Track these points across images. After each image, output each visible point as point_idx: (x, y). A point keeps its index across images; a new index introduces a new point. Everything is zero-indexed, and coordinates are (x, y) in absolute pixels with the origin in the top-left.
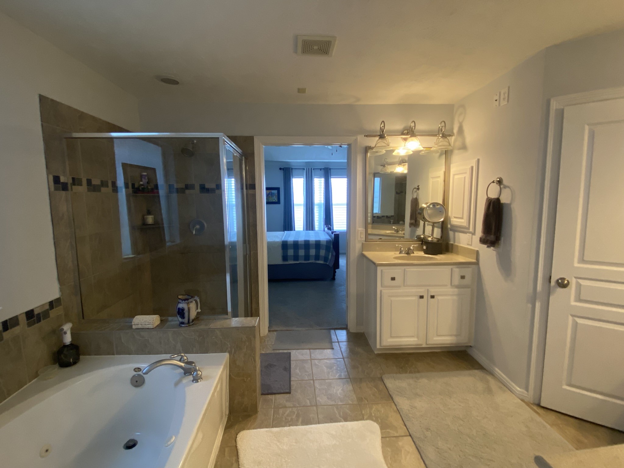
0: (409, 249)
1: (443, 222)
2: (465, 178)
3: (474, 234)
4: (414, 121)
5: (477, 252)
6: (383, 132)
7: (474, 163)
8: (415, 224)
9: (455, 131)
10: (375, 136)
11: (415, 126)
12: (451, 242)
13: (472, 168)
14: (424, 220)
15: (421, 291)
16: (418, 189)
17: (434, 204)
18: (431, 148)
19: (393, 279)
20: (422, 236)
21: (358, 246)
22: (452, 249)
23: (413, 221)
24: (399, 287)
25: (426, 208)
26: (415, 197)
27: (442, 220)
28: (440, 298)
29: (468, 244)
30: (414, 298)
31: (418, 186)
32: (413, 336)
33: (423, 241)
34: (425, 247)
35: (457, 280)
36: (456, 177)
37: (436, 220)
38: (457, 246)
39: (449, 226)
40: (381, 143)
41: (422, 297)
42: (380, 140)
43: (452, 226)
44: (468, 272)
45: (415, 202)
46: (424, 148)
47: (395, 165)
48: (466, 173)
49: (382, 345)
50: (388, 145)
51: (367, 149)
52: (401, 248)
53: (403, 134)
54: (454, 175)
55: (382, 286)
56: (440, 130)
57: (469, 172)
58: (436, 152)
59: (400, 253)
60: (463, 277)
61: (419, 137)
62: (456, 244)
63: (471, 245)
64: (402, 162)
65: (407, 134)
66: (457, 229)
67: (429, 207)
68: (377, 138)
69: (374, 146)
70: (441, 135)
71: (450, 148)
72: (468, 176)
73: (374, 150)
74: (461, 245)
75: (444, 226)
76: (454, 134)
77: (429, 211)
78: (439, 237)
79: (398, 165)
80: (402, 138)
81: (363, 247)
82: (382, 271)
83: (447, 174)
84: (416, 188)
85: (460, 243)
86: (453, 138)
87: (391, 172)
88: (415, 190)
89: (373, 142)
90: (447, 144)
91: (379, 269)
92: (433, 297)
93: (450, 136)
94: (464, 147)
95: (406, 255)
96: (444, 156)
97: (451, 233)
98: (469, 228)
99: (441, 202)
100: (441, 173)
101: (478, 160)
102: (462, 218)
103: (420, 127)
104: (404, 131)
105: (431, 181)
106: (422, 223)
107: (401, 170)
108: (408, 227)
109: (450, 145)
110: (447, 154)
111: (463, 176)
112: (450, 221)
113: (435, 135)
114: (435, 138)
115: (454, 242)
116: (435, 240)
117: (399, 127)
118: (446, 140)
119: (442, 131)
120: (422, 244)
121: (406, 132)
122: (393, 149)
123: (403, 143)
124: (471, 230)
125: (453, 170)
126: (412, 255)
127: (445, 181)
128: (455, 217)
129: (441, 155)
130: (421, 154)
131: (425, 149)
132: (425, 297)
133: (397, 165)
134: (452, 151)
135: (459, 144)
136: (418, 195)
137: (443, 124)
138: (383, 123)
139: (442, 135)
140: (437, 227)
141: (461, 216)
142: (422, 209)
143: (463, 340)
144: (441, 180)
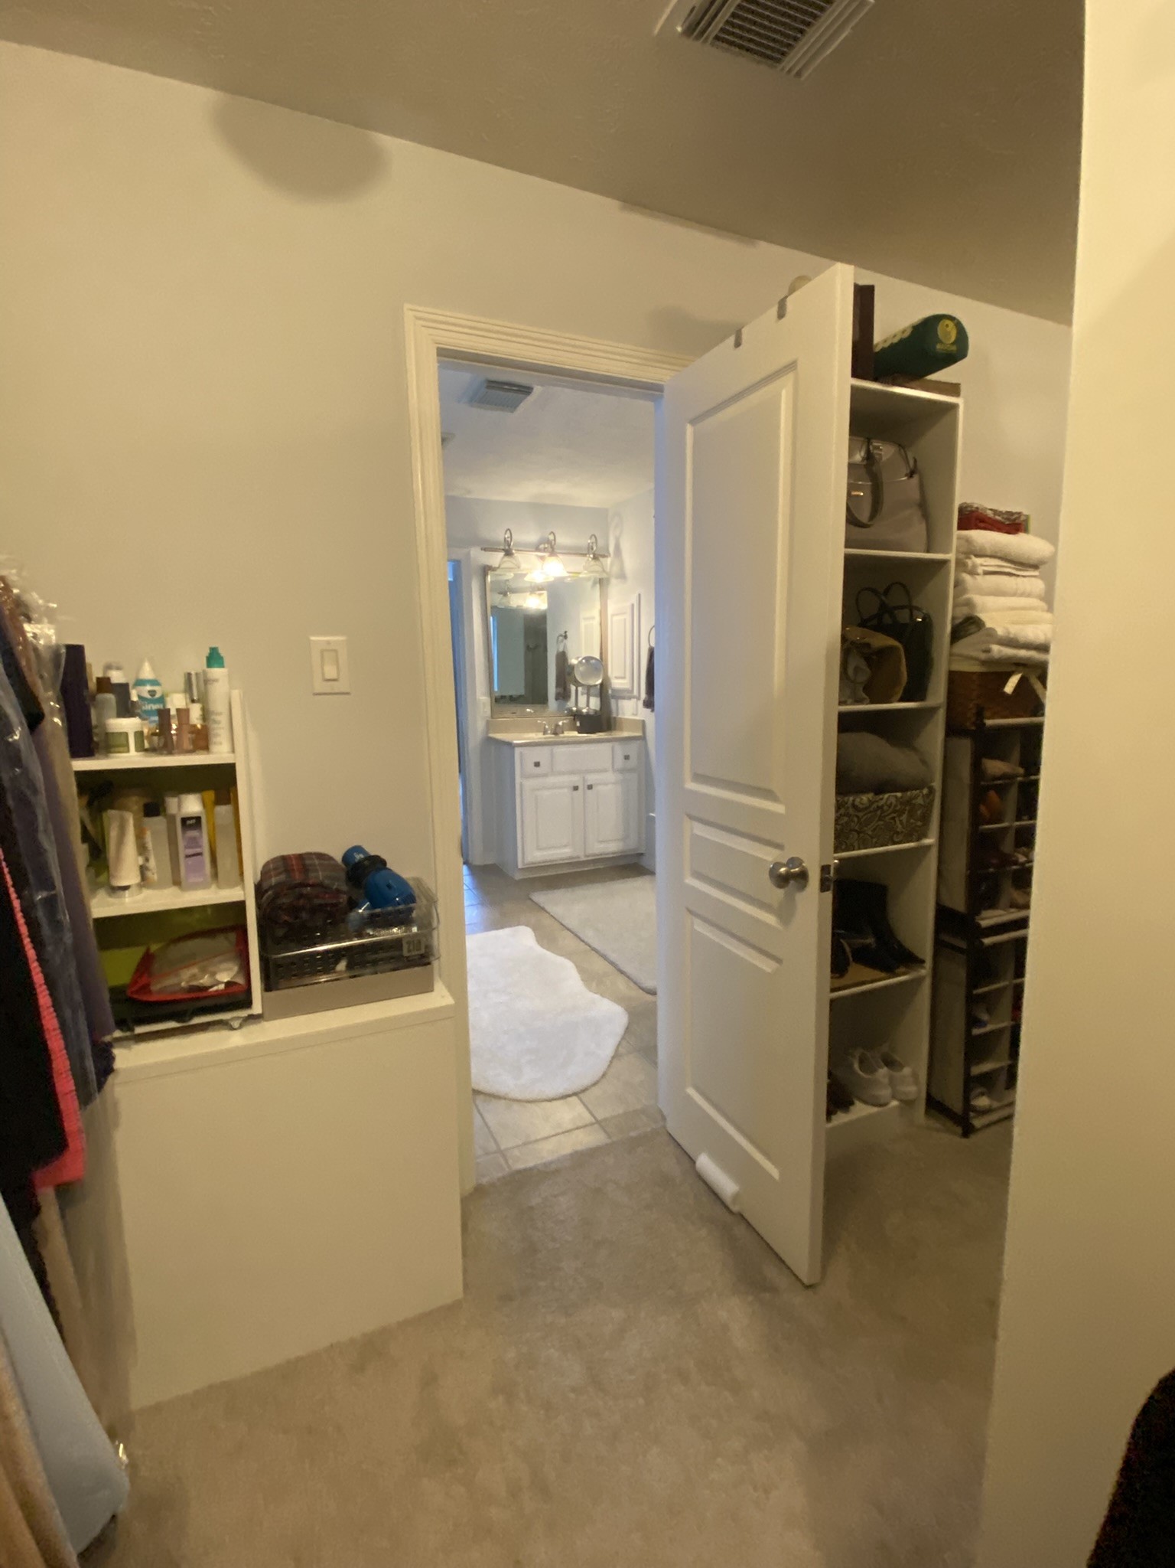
0: (557, 725)
1: (602, 685)
2: (625, 619)
3: (638, 698)
4: (552, 532)
5: (643, 722)
6: (509, 545)
7: (634, 600)
8: (563, 695)
9: (611, 549)
10: (496, 550)
11: (555, 540)
12: (614, 715)
13: (633, 605)
14: (577, 684)
15: (575, 779)
16: (566, 637)
17: (588, 659)
18: (579, 573)
19: (537, 764)
20: (574, 709)
21: (481, 725)
22: (615, 726)
23: (561, 690)
24: (545, 775)
25: (577, 665)
26: (561, 650)
27: (600, 681)
28: (600, 788)
29: (633, 714)
30: (566, 790)
31: (566, 632)
32: (565, 846)
33: (577, 715)
34: (578, 724)
35: (620, 762)
36: (615, 618)
37: (591, 682)
38: (621, 718)
39: (610, 692)
40: (508, 563)
41: (576, 788)
42: (506, 559)
43: (613, 690)
44: (633, 749)
45: (562, 657)
46: (568, 572)
47: (524, 594)
48: (624, 613)
49: (526, 862)
50: (519, 567)
51: (486, 570)
52: (545, 725)
53: (537, 549)
54: (613, 615)
55: (521, 777)
56: (590, 548)
57: (629, 611)
58: (588, 579)
59: (544, 734)
60: (627, 757)
61: (561, 556)
62: (619, 716)
63: (636, 715)
64: (536, 589)
65: (544, 550)
66: (620, 695)
67: (580, 662)
68: (502, 554)
69: (497, 566)
70: (592, 556)
71: (604, 576)
72: (628, 618)
73: (496, 573)
74: (626, 717)
75: (603, 691)
76: (610, 554)
77: (581, 669)
78: (598, 708)
79: (531, 594)
80: (537, 556)
81: (489, 726)
82: (521, 753)
83: (603, 613)
84: (561, 636)
85: (623, 714)
86: (609, 560)
87: (518, 606)
88: (561, 638)
89: (496, 558)
90: (600, 569)
91: (517, 751)
92: (590, 787)
93: (604, 556)
94: (622, 576)
95: (553, 736)
96: (598, 585)
97: (613, 702)
98: (632, 691)
99: (598, 657)
100: (595, 612)
101: (639, 595)
102: (624, 678)
103: (562, 540)
104: (541, 544)
105: (583, 624)
106: (573, 688)
107: (535, 603)
108: (554, 700)
109: (604, 571)
110: (602, 583)
111: (621, 617)
112: (610, 684)
113: (584, 555)
114: (586, 558)
115: (618, 713)
116: (592, 713)
117: (533, 537)
118: (597, 563)
119: (592, 549)
120: (574, 719)
121: (542, 546)
122: (524, 572)
123: (538, 563)
124: (635, 693)
125: (611, 608)
126: (561, 735)
127: (601, 624)
128: (617, 678)
129: (595, 583)
130: (566, 581)
131: (571, 575)
132: (581, 788)
133: (528, 594)
134: (608, 580)
135: (615, 569)
136: (565, 646)
137: (593, 540)
138: (508, 532)
139: (594, 556)
140: (595, 696)
141: (623, 675)
142: (572, 667)
143: (632, 844)
144: (596, 622)
